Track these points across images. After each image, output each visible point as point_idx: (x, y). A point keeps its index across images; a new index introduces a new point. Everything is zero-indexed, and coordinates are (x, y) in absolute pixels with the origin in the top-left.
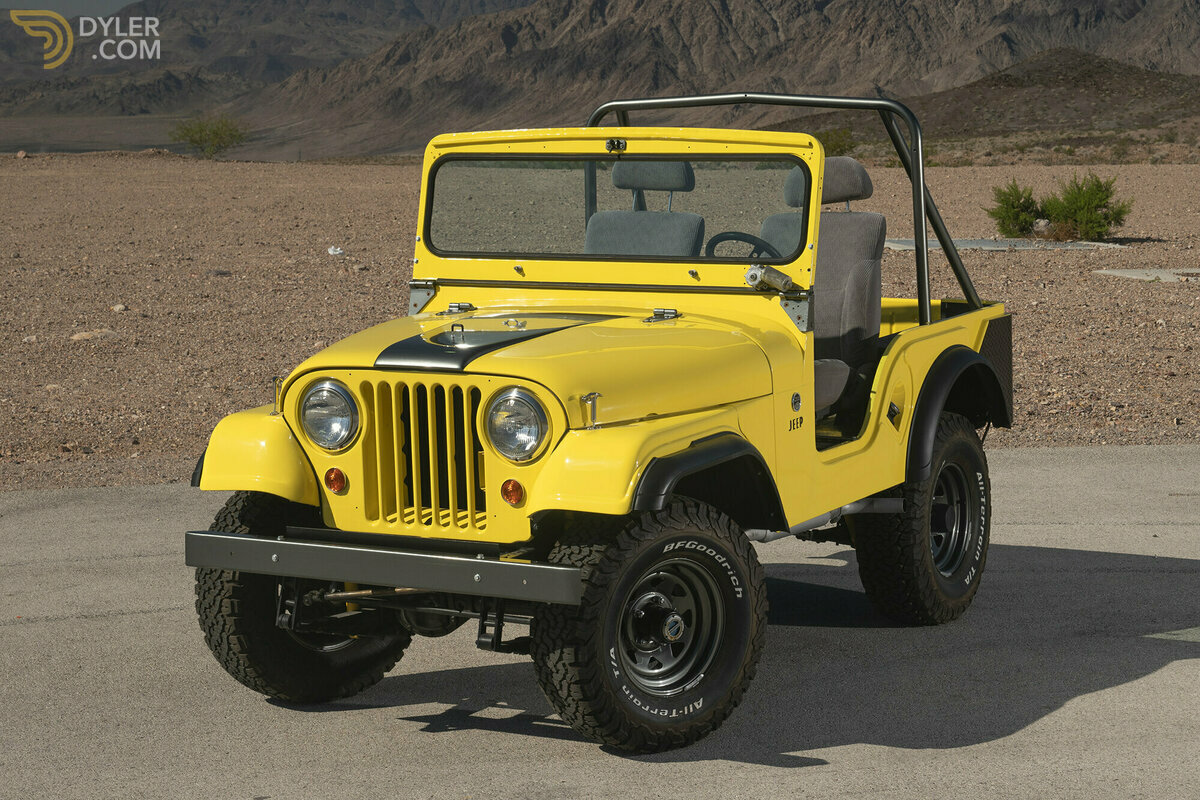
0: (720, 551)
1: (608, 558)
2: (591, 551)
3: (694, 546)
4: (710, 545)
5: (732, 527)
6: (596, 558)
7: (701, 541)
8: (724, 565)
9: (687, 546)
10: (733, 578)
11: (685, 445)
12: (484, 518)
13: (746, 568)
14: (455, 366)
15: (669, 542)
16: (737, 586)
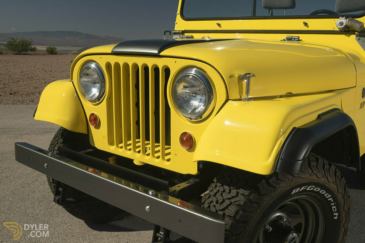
0: (328, 191)
1: (250, 201)
2: (238, 193)
3: (312, 189)
4: (323, 187)
5: (337, 174)
6: (241, 200)
7: (317, 185)
8: (329, 199)
9: (308, 189)
10: (333, 207)
11: (314, 117)
12: (169, 154)
13: (342, 200)
14: (156, 52)
15: (296, 187)
16: (335, 212)
